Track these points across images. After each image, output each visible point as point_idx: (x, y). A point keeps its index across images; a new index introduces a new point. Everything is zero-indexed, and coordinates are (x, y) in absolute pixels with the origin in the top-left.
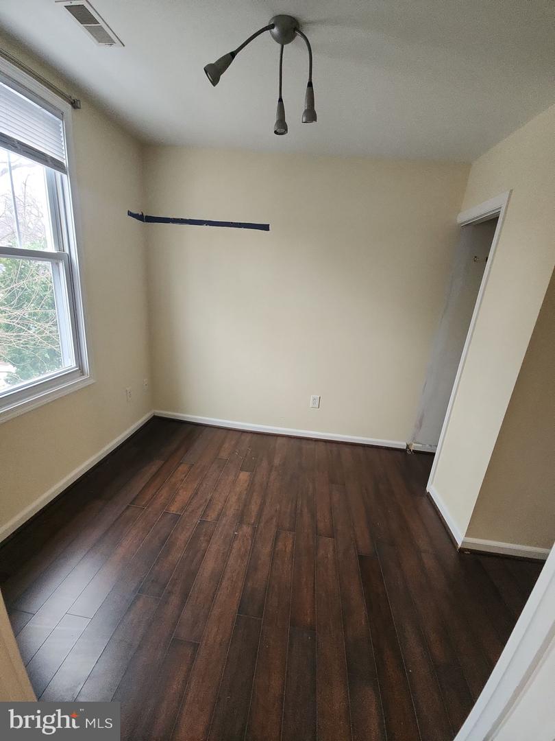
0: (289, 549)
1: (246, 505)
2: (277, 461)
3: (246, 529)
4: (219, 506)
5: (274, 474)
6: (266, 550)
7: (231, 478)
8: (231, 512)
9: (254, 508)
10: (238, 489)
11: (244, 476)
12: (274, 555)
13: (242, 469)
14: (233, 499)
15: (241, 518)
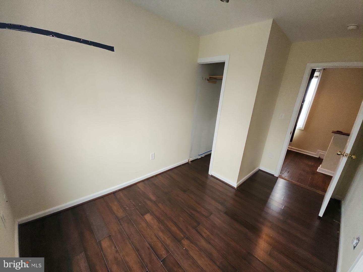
0: (208, 233)
1: (170, 231)
2: (153, 198)
3: (185, 242)
4: (160, 245)
5: (160, 205)
6: (203, 243)
7: (144, 224)
8: (168, 241)
9: (174, 229)
10: (155, 227)
11: (148, 217)
12: (208, 241)
13: (143, 215)
14: (161, 234)
15: (177, 240)
